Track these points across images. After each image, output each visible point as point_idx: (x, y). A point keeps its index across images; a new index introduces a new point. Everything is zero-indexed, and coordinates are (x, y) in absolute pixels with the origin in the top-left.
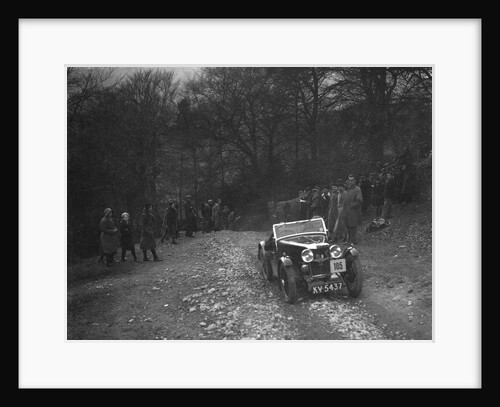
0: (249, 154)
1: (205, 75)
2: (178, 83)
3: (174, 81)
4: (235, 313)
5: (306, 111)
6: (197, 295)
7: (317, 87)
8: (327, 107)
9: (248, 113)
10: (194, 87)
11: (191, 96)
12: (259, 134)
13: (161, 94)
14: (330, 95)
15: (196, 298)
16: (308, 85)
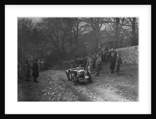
0: (56, 46)
1: (42, 21)
2: (34, 23)
3: (32, 22)
4: (60, 95)
5: (75, 34)
6: (46, 90)
7: (78, 26)
8: (81, 32)
9: (56, 33)
10: (39, 24)
11: (38, 27)
12: (59, 40)
13: (28, 26)
14: (82, 29)
15: (46, 91)
16: (76, 25)
